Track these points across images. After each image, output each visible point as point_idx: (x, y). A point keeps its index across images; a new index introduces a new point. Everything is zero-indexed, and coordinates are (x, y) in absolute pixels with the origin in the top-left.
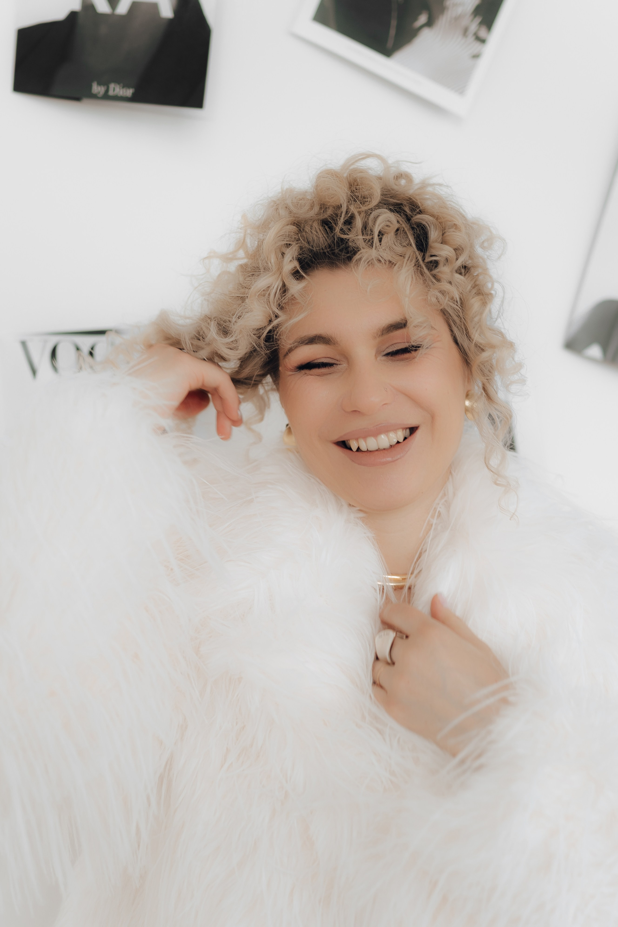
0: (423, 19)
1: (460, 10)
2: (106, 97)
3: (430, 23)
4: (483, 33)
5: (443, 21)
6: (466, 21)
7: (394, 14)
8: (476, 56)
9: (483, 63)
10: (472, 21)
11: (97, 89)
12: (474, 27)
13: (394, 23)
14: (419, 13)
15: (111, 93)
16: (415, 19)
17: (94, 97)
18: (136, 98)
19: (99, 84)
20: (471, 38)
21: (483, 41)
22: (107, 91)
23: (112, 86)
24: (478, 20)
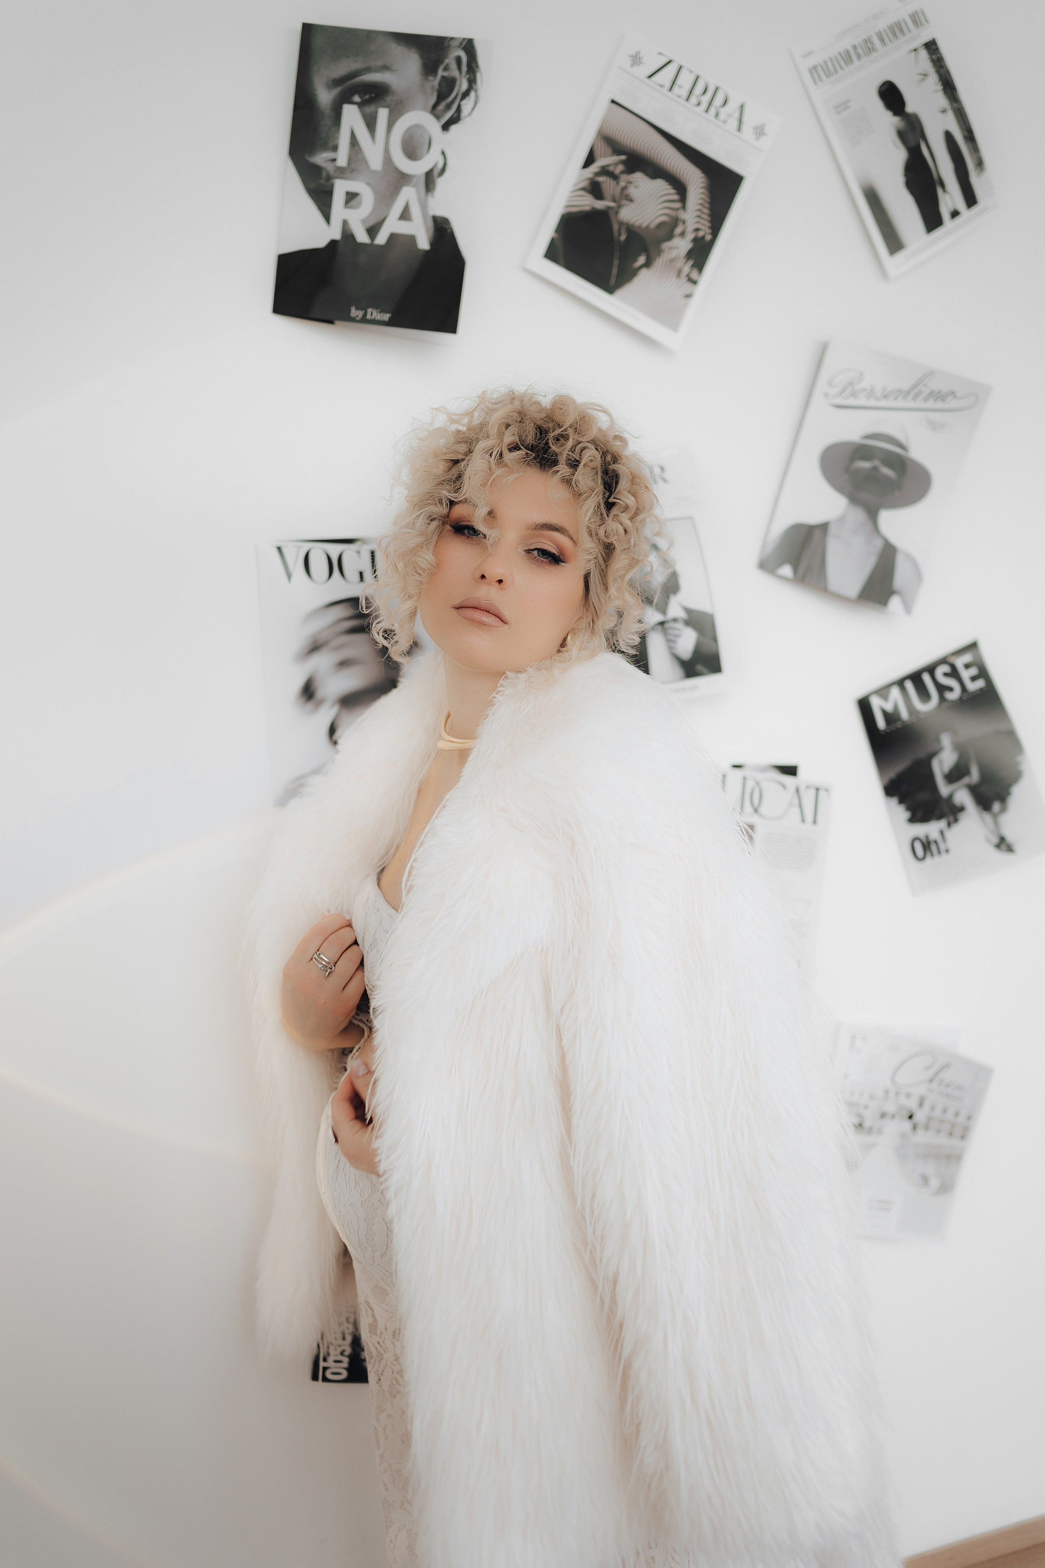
0: (642, 260)
1: (674, 253)
2: (364, 320)
3: (647, 264)
4: (694, 275)
5: (659, 263)
6: (680, 263)
7: (617, 255)
8: (688, 296)
9: (695, 302)
10: (685, 263)
11: (355, 313)
12: (686, 269)
13: (616, 262)
14: (639, 255)
15: (369, 317)
16: (635, 260)
17: (353, 320)
18: (391, 323)
19: (357, 309)
20: (684, 279)
21: (695, 282)
22: (365, 315)
23: (370, 310)
24: (691, 263)
